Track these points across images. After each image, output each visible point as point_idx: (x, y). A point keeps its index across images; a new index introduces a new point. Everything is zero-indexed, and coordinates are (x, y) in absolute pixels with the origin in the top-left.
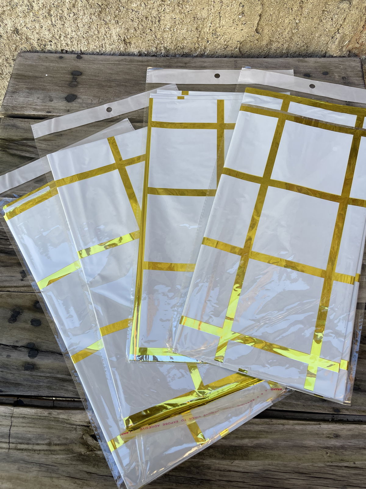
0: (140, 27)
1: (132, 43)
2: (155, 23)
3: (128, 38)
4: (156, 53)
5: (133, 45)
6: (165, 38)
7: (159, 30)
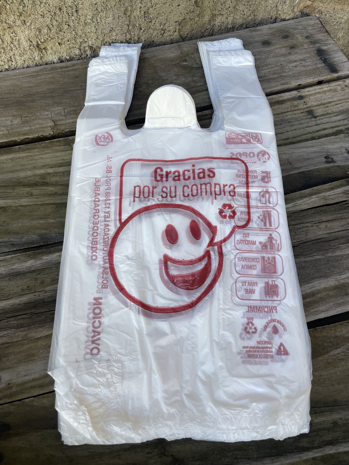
0: (55, 23)
1: (49, 48)
2: (72, 15)
3: (41, 42)
4: (80, 56)
5: (49, 50)
6: (88, 34)
7: (78, 23)
